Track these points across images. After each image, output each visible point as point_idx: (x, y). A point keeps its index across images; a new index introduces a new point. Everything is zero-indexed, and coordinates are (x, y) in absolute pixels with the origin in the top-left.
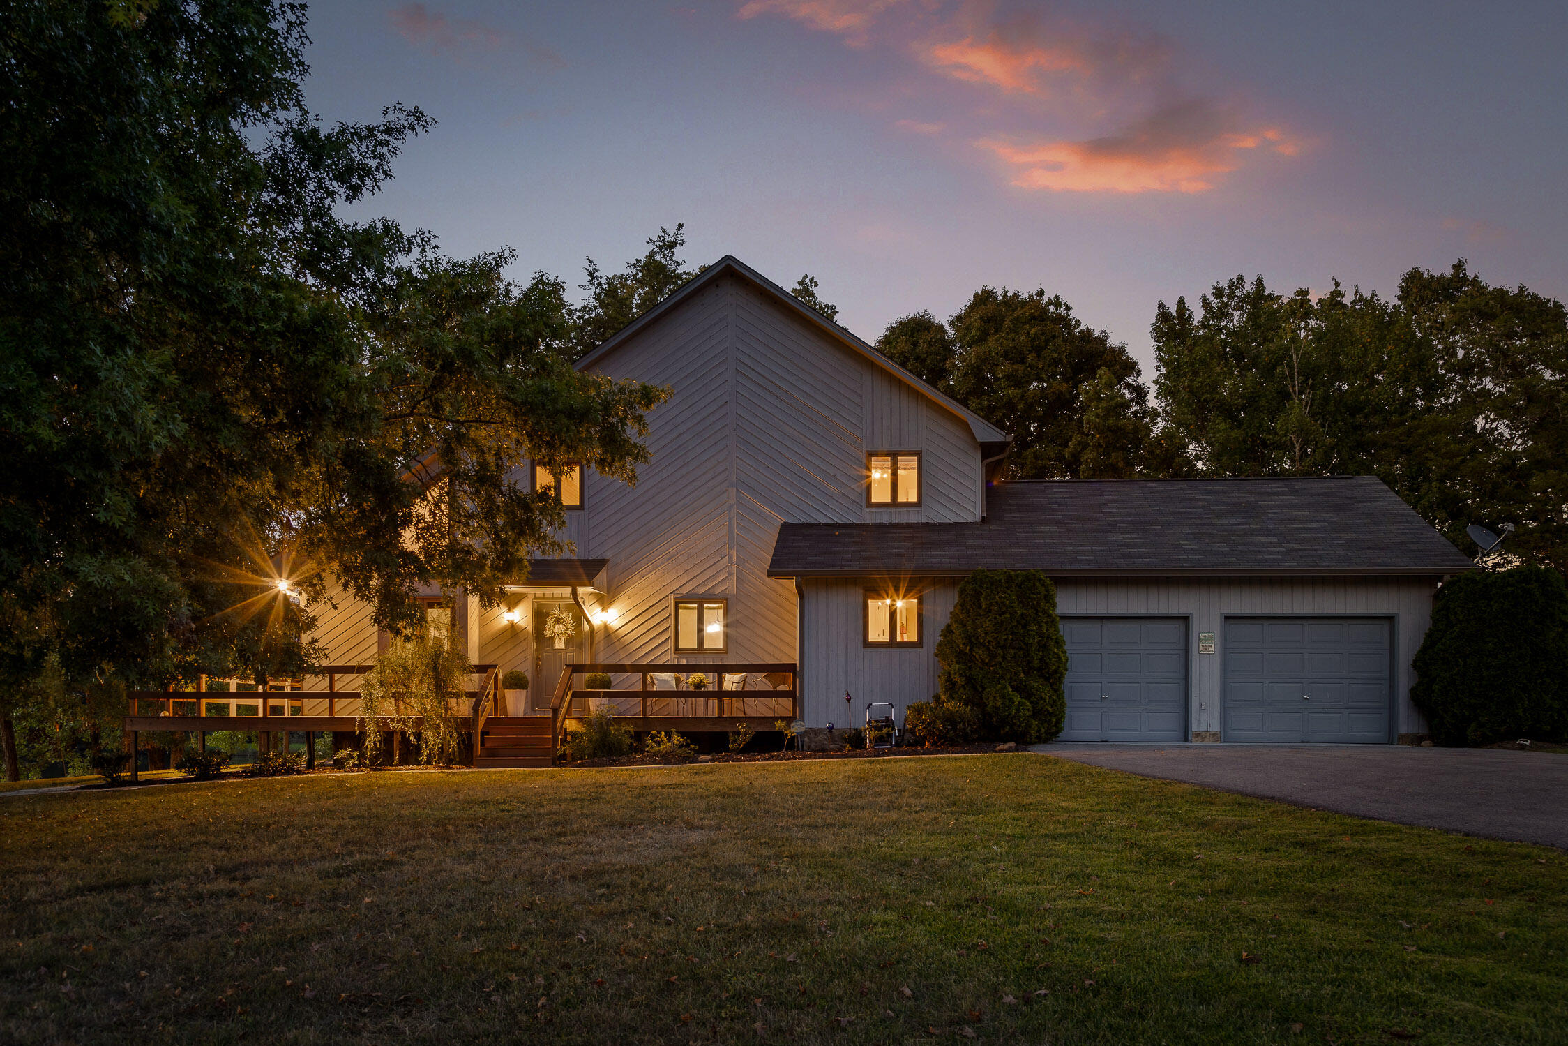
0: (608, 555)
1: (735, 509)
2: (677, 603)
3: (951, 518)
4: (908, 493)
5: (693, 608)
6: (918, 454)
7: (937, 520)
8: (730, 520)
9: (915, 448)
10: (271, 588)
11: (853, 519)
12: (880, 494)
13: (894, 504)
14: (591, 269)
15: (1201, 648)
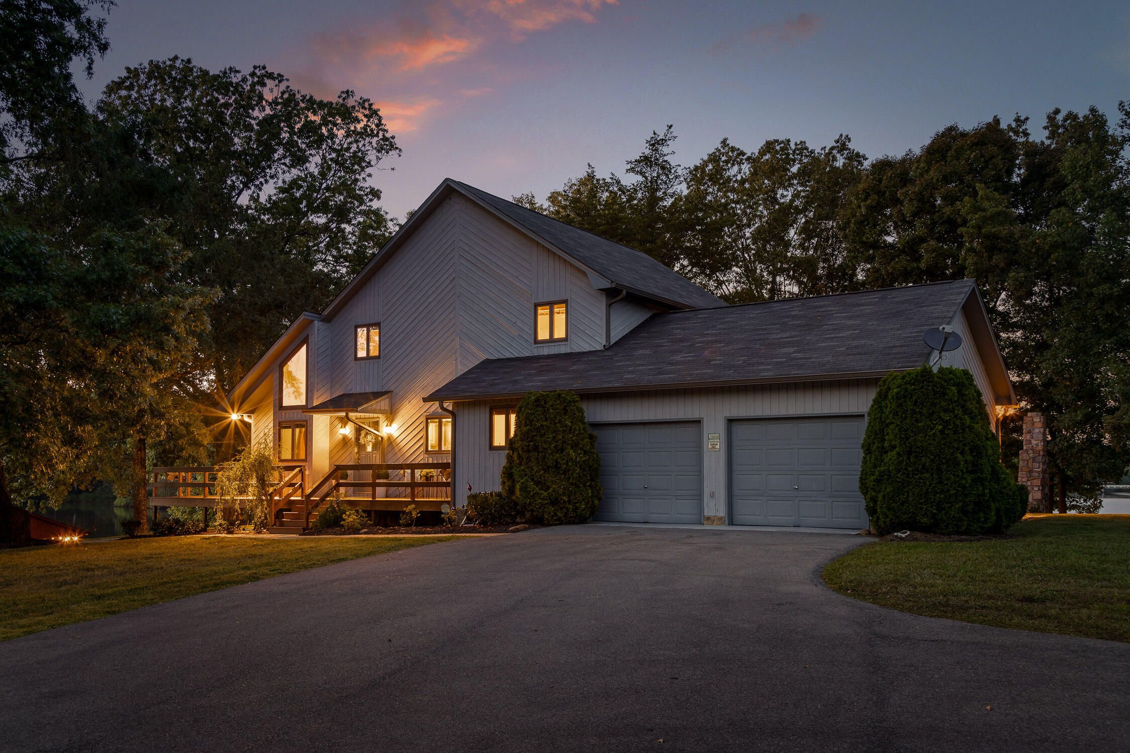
0: (392, 388)
1: (459, 351)
2: (427, 419)
3: (586, 348)
4: (560, 333)
5: (435, 422)
6: (565, 302)
7: (578, 350)
8: (456, 359)
9: (563, 298)
10: (228, 418)
11: (527, 354)
12: (543, 334)
13: (552, 340)
14: (590, 171)
15: (710, 446)
